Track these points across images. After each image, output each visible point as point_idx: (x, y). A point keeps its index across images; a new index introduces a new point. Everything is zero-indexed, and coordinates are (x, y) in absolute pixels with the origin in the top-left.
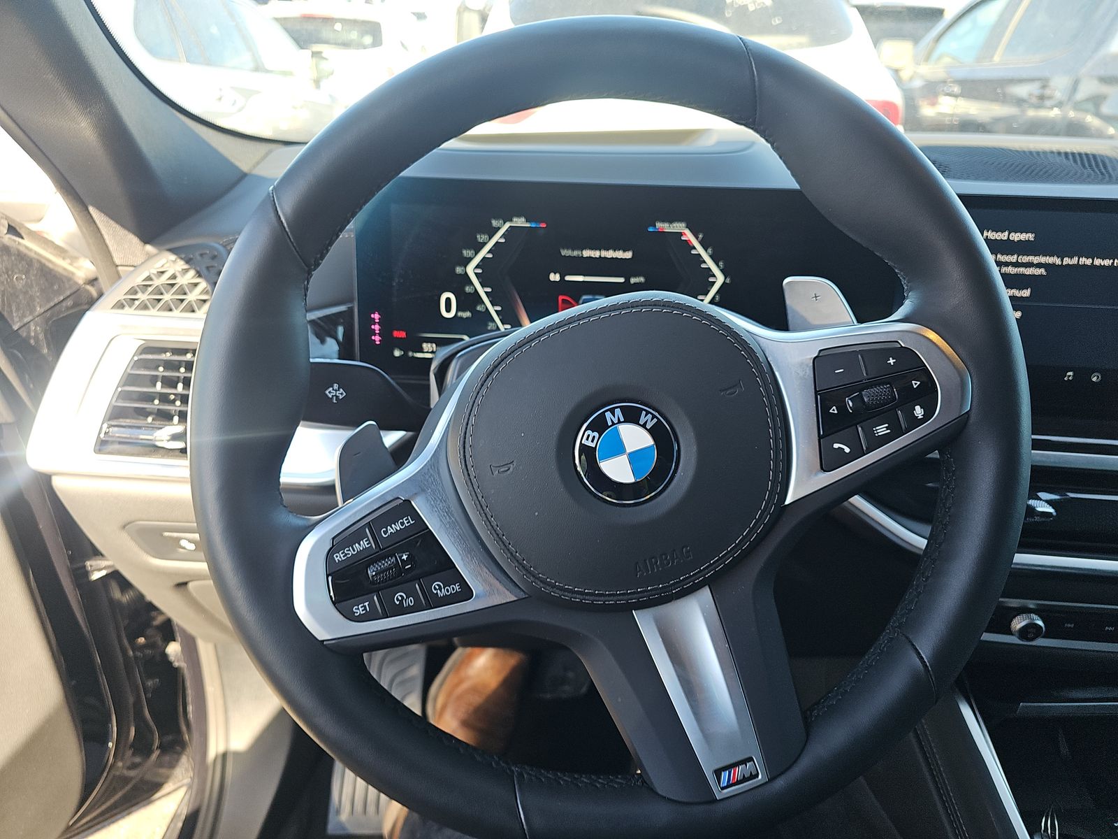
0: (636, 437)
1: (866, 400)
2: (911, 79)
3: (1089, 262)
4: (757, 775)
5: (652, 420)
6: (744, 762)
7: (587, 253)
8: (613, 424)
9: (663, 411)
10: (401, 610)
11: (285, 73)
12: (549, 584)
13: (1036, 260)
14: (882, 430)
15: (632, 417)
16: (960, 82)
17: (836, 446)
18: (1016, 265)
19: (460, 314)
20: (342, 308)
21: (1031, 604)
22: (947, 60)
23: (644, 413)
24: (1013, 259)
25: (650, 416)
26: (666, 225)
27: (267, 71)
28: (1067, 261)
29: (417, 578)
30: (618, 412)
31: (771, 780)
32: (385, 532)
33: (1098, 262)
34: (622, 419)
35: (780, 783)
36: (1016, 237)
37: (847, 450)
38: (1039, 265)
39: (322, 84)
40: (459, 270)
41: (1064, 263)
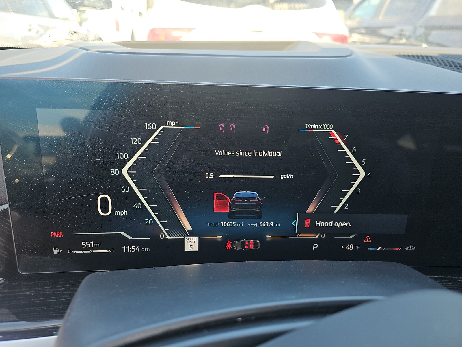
7: (239, 153)
11: (64, 19)
16: (366, 28)
19: (116, 213)
26: (315, 126)
27: (56, 18)
39: (83, 24)
40: (114, 172)
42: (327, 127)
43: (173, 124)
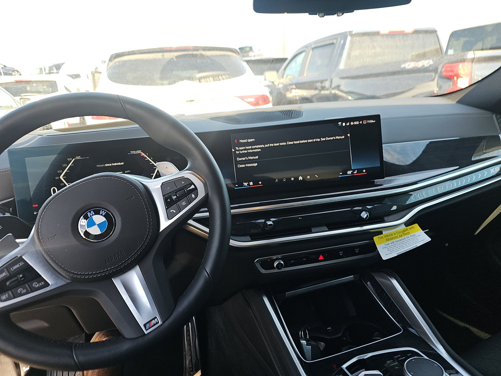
0: (99, 219)
1: (178, 196)
2: (278, 84)
3: (272, 145)
4: (159, 322)
5: (104, 212)
6: (154, 319)
7: (107, 165)
8: (91, 216)
9: (108, 209)
10: (21, 295)
12: (75, 274)
13: (257, 147)
14: (184, 203)
15: (97, 213)
17: (171, 211)
18: (252, 149)
20: (12, 199)
21: (279, 256)
22: (289, 77)
23: (101, 211)
24: (250, 147)
25: (104, 211)
26: (134, 152)
28: (266, 146)
29: (27, 282)
30: (92, 212)
31: (163, 323)
32: (13, 269)
33: (275, 145)
34: (94, 214)
35: (167, 323)
36: (249, 141)
37: (175, 212)
38: (258, 148)
40: (57, 178)
41: (266, 147)
42: (139, 152)
43: (78, 158)
